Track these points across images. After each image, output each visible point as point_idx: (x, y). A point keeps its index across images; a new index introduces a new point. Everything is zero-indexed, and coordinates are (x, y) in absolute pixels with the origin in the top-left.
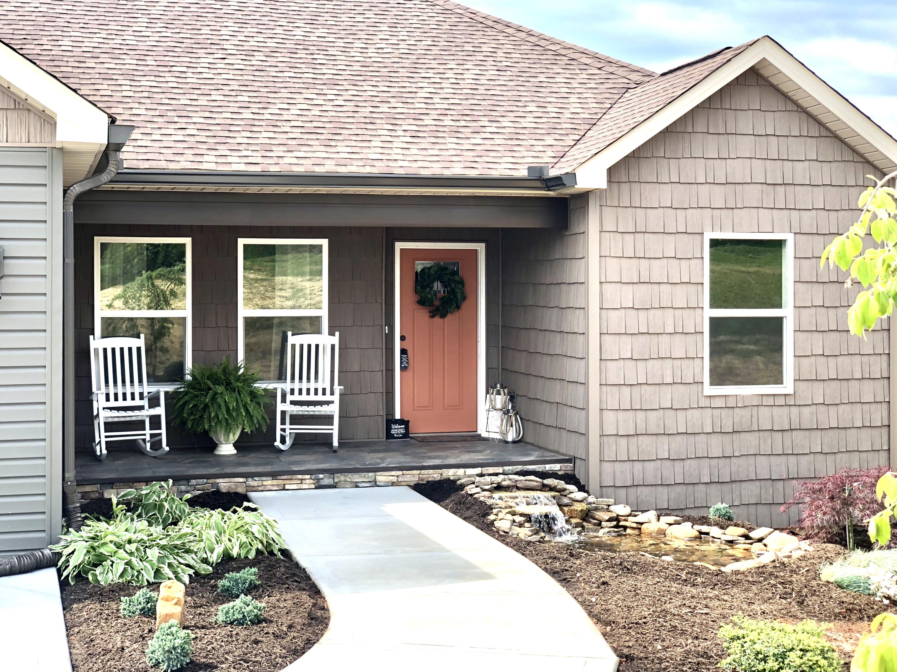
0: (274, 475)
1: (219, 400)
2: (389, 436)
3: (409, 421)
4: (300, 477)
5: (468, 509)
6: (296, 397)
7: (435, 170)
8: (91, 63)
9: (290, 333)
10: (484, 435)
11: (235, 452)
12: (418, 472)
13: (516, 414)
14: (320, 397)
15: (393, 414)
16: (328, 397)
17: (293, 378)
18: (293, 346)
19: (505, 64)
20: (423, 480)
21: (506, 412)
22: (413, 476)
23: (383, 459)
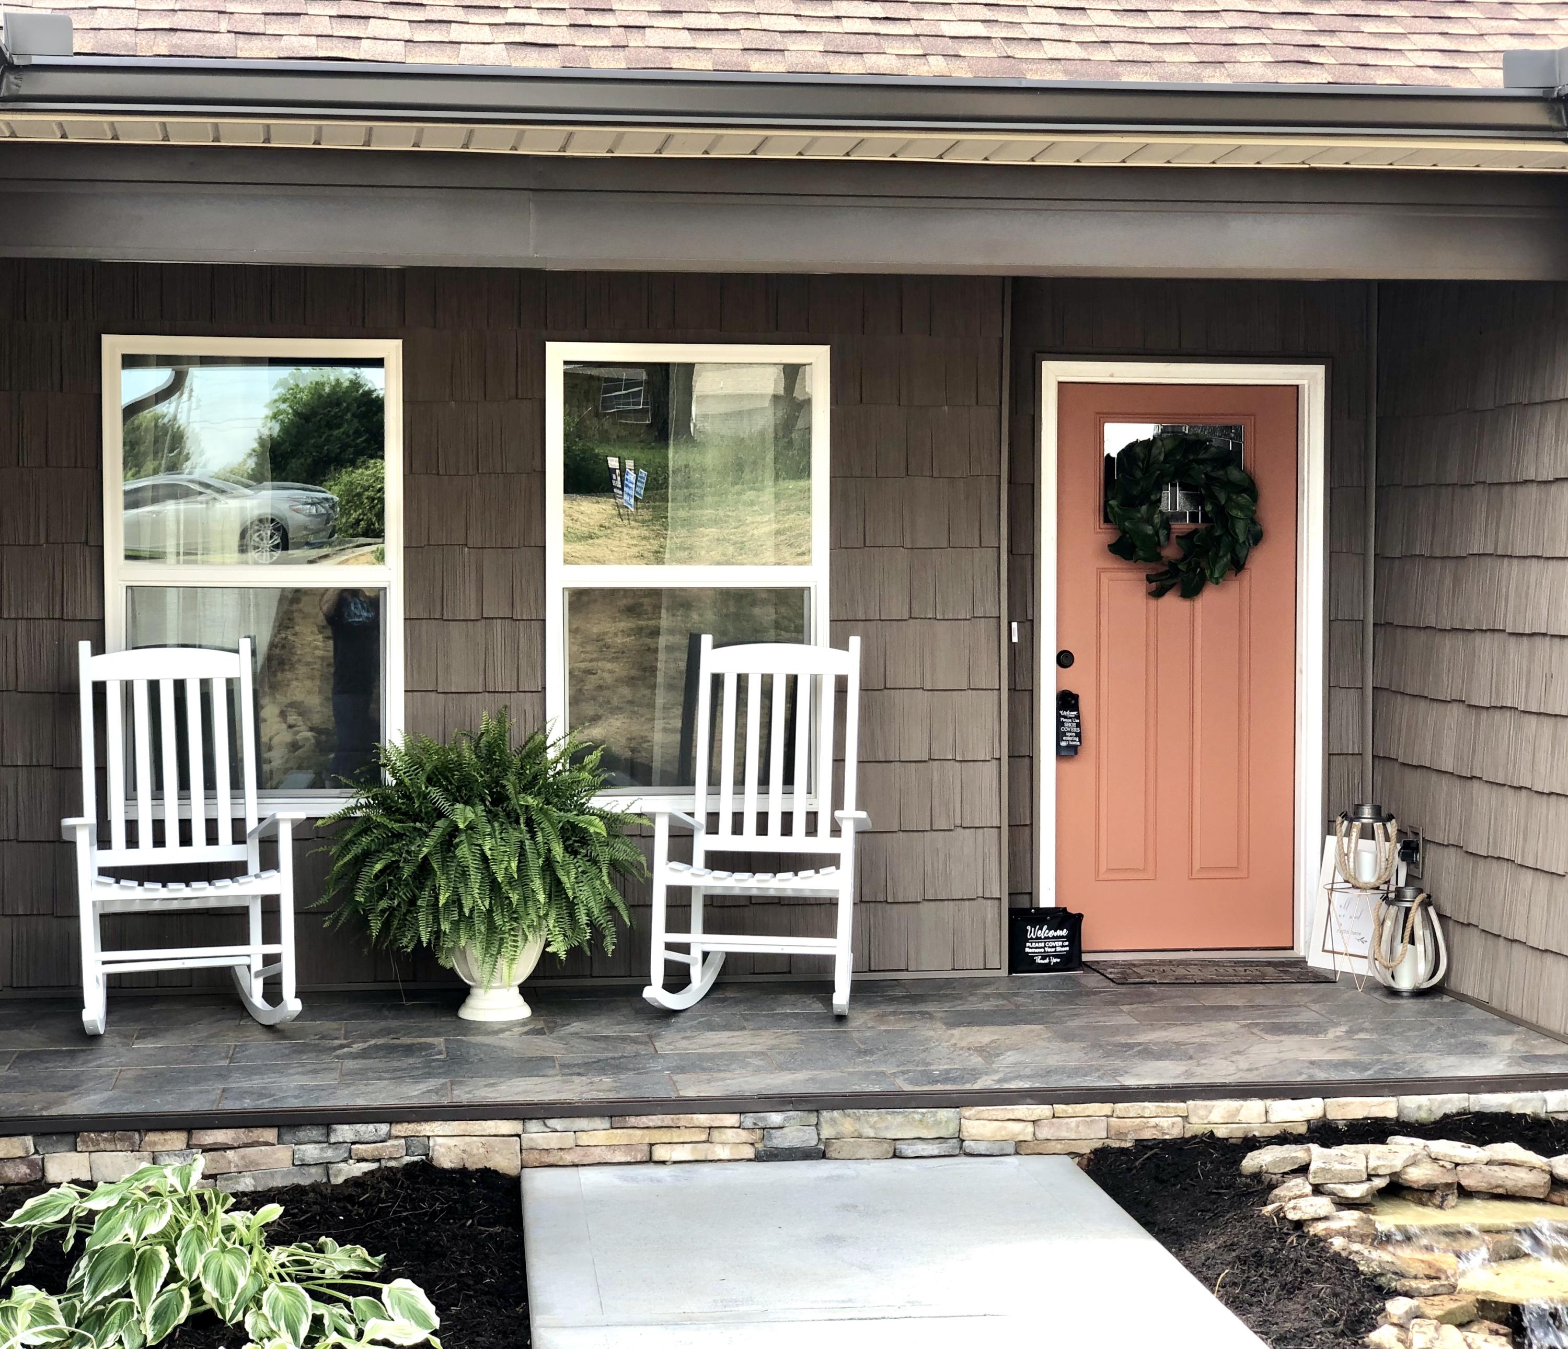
0: (615, 1113)
1: (464, 851)
2: (1019, 964)
3: (1080, 917)
4: (703, 1119)
5: (1290, 1290)
6: (725, 842)
7: (1168, 69)
9: (707, 640)
10: (1317, 961)
11: (525, 1011)
12: (1106, 1108)
13: (1426, 904)
14: (798, 843)
15: (1032, 894)
16: (822, 844)
17: (714, 781)
18: (717, 681)
20: (1121, 1135)
21: (1394, 898)
22: (1089, 1123)
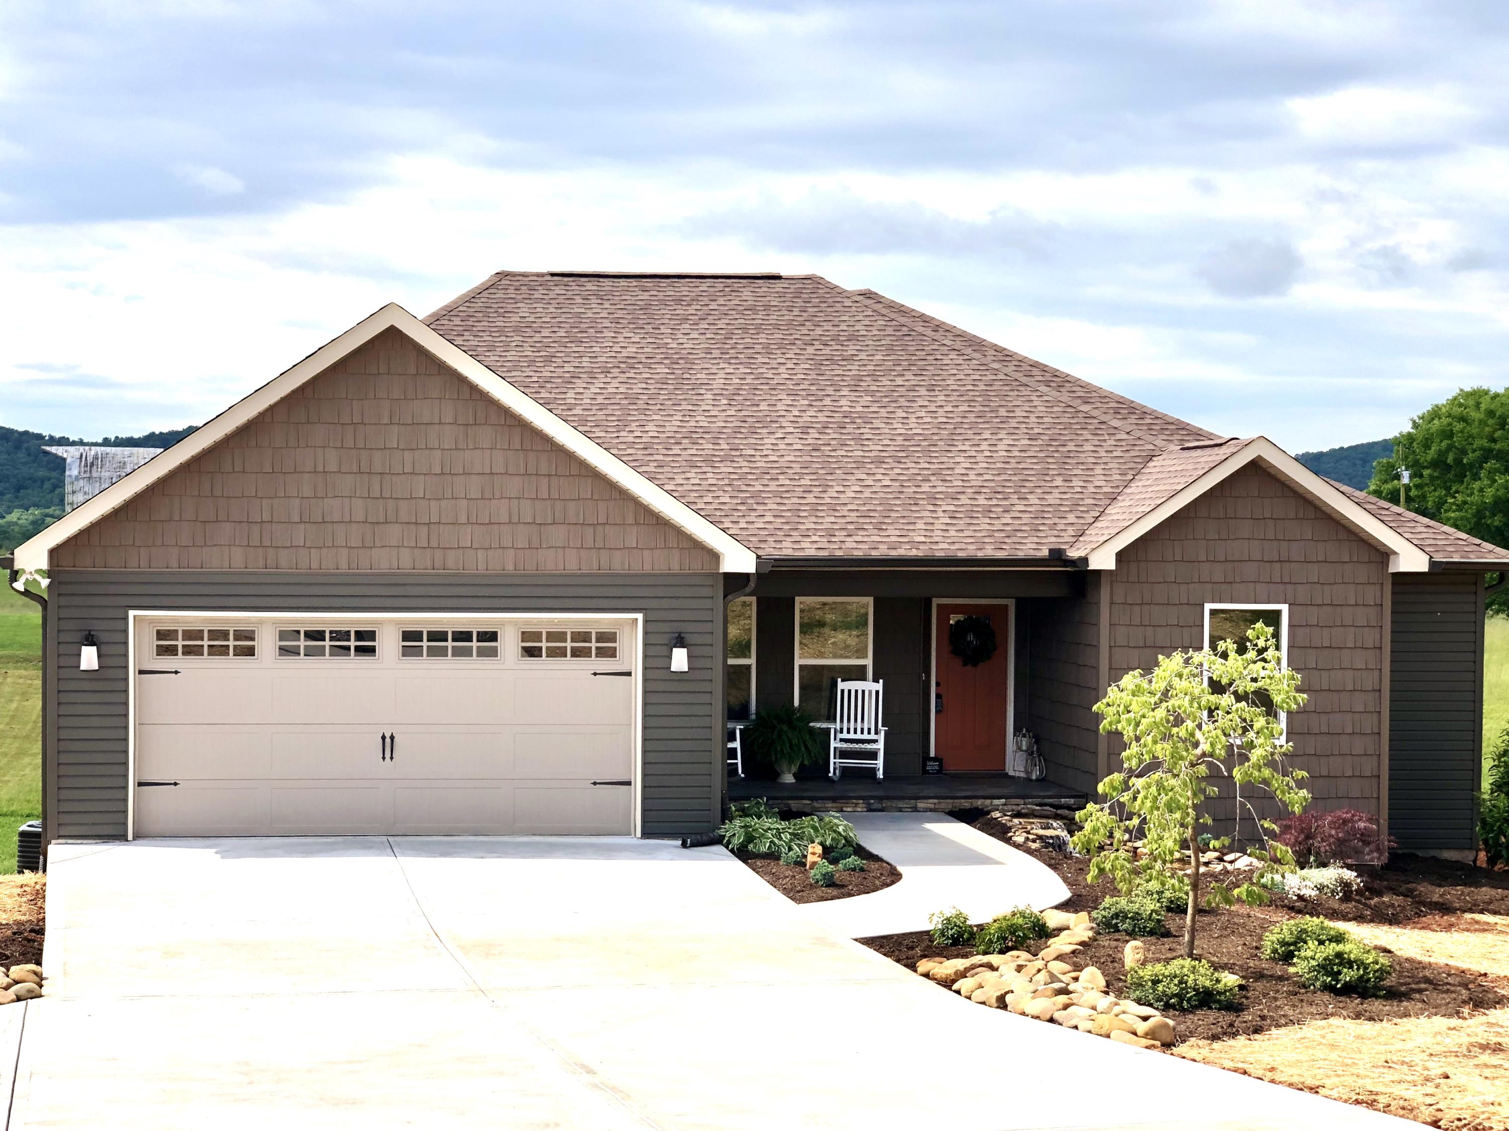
0: (834, 799)
1: (784, 737)
2: (925, 772)
3: (942, 759)
4: (854, 801)
5: (992, 828)
6: (845, 735)
9: (839, 680)
10: (1011, 773)
11: (794, 781)
12: (952, 801)
13: (1039, 756)
14: (866, 736)
15: (928, 753)
16: (873, 736)
17: (842, 719)
18: (843, 691)
19: (1036, 431)
20: (956, 808)
21: (1031, 754)
22: (948, 804)
23: (921, 790)
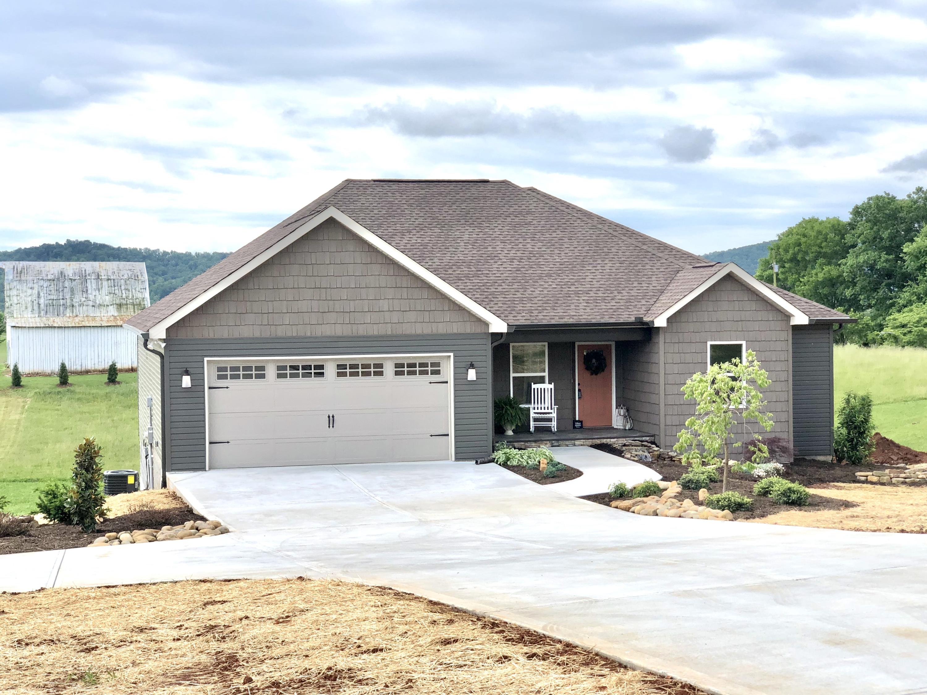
0: (535, 441)
2: (574, 427)
3: (582, 421)
4: (545, 442)
5: (614, 452)
6: (536, 411)
7: (597, 319)
8: (450, 271)
9: (532, 383)
10: (615, 427)
11: (513, 434)
12: (591, 440)
13: (630, 417)
14: (546, 411)
15: (575, 418)
16: (550, 411)
17: (534, 403)
18: (534, 389)
19: (623, 259)
20: (593, 443)
21: (625, 417)
22: (590, 442)
23: (577, 436)
